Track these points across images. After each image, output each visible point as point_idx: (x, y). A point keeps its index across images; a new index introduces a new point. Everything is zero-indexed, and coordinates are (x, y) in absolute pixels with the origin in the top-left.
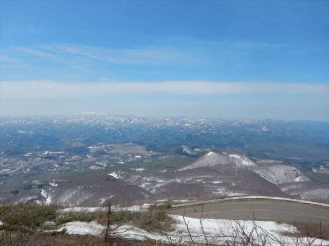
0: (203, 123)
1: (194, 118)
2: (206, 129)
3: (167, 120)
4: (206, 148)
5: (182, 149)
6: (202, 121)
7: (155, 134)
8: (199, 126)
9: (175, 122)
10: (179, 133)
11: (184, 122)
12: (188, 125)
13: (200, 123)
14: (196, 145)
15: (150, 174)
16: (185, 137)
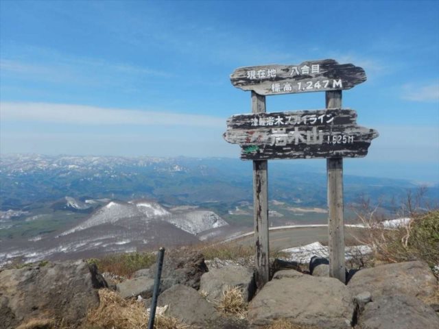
0: (95, 163)
1: (82, 157)
2: (101, 172)
3: (37, 160)
4: (102, 198)
5: (66, 202)
6: (95, 160)
7: (17, 183)
8: (90, 168)
9: (51, 163)
10: (60, 178)
11: (66, 163)
12: (72, 166)
13: (91, 162)
14: (86, 195)
15: (13, 247)
16: (69, 185)
